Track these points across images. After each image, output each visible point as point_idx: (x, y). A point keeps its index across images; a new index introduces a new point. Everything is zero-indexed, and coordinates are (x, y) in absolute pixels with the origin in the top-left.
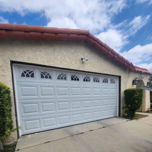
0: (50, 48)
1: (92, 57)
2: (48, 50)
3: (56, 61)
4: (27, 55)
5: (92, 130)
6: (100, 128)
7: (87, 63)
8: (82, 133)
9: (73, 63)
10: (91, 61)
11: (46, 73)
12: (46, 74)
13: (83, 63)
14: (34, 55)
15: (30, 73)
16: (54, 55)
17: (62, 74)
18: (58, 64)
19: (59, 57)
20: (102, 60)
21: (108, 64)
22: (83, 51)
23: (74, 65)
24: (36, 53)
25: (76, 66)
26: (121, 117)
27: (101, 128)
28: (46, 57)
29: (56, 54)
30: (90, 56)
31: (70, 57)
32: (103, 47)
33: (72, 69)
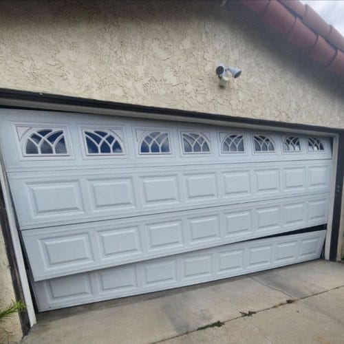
0: (107, 36)
1: (254, 65)
2: (99, 43)
3: (129, 84)
4: (27, 64)
5: (250, 314)
6: (275, 307)
7: (236, 87)
8: (219, 324)
9: (189, 88)
10: (251, 81)
11: (103, 134)
12: (104, 139)
13: (222, 87)
14: (53, 63)
15: (52, 139)
16: (124, 61)
17: (153, 135)
18: (138, 95)
19: (140, 70)
20: (289, 76)
21: (307, 88)
22: (222, 45)
23: (193, 94)
24: (58, 56)
25: (200, 98)
26: (339, 262)
27: (281, 304)
28: (94, 68)
29: (129, 57)
30: (248, 61)
31: (177, 69)
32: (298, 20)
33: (185, 109)
